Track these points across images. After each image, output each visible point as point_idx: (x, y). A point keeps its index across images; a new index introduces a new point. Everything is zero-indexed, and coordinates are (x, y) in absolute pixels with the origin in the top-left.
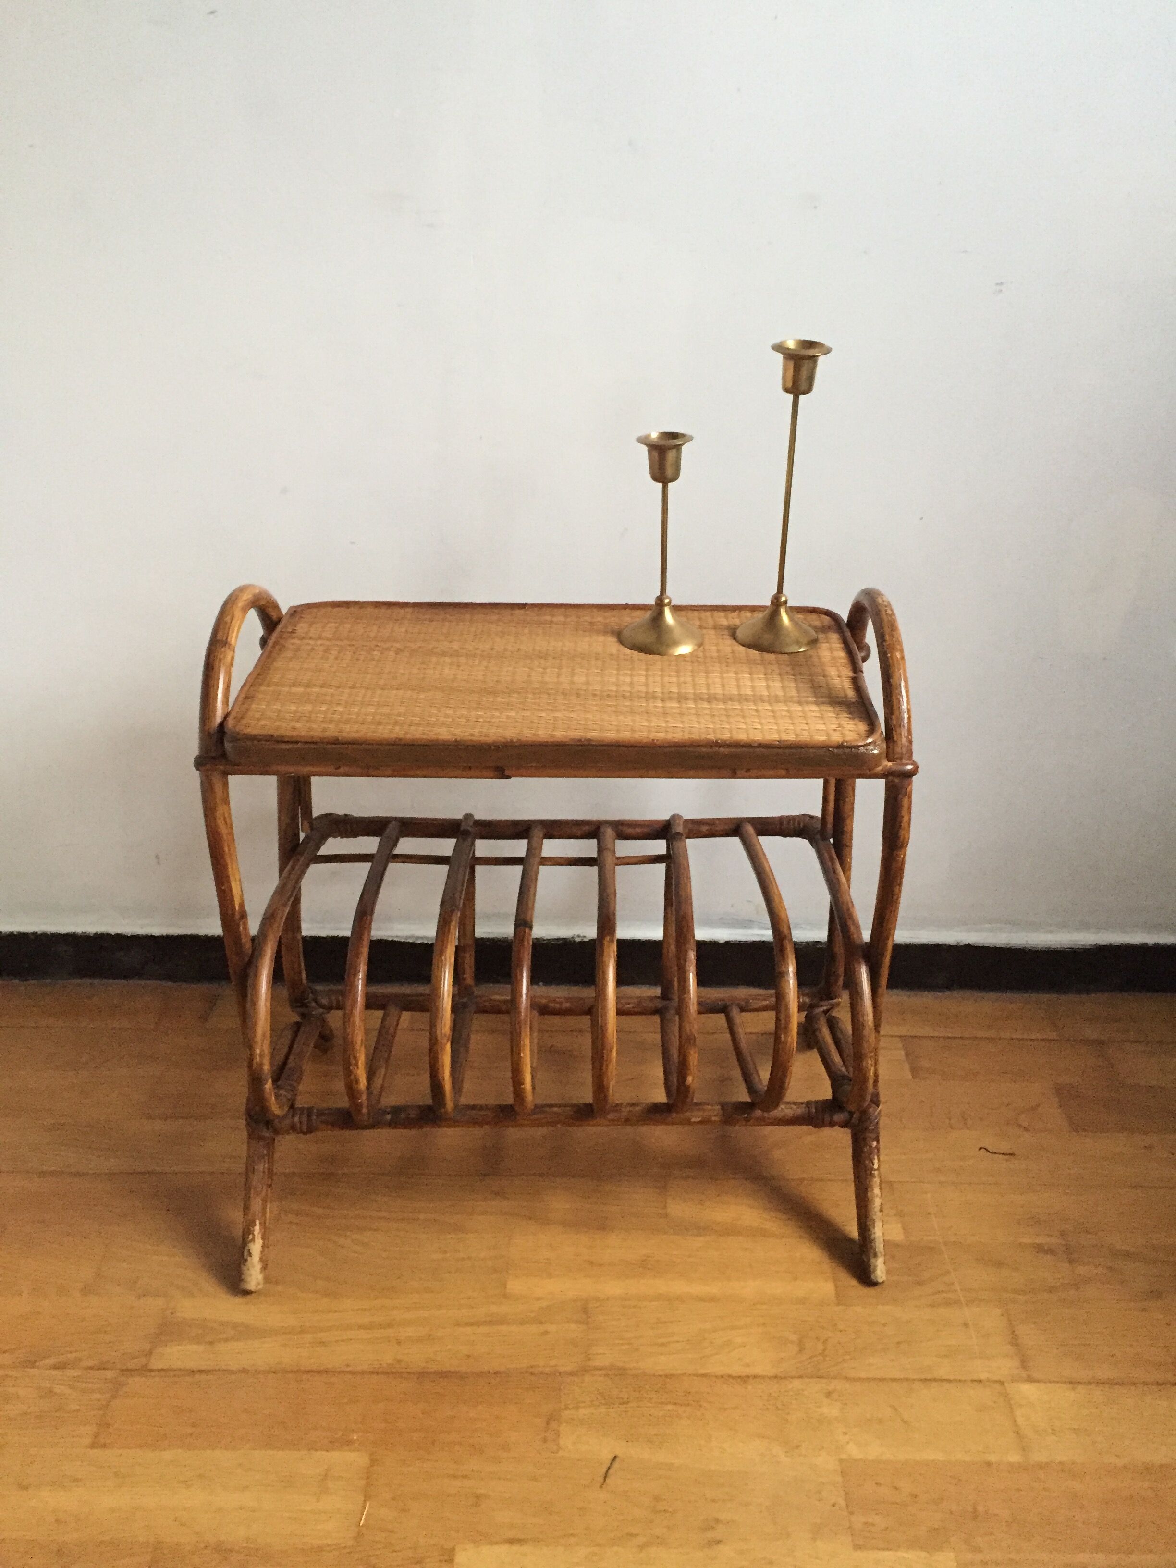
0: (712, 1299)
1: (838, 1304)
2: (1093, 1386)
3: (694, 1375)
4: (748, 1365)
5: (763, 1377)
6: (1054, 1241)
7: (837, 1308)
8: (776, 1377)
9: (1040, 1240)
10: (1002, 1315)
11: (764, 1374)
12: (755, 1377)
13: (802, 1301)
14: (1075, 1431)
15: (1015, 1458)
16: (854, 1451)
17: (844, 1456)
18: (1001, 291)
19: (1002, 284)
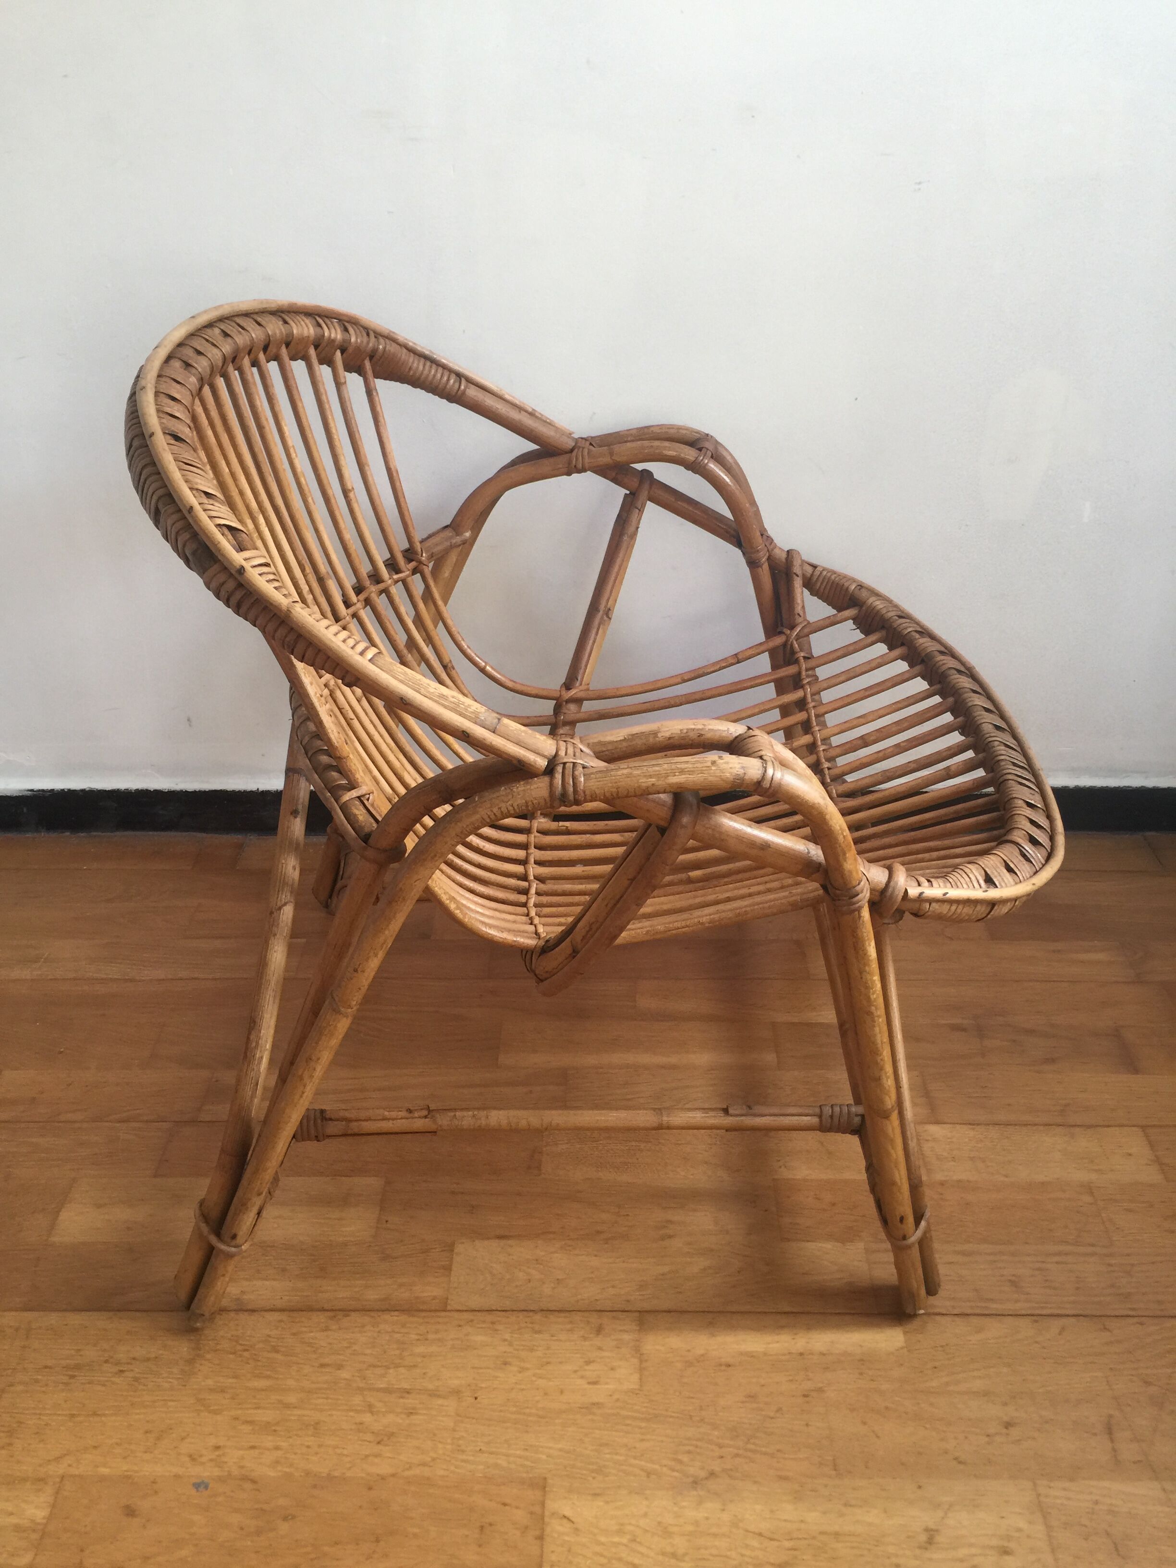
1: (780, 1070)
2: (991, 1127)
6: (968, 1022)
7: (780, 1073)
9: (956, 1021)
10: (919, 1077)
13: (750, 1068)
14: (972, 1159)
16: (786, 1174)
17: (778, 1178)
18: (920, 189)
19: (920, 183)
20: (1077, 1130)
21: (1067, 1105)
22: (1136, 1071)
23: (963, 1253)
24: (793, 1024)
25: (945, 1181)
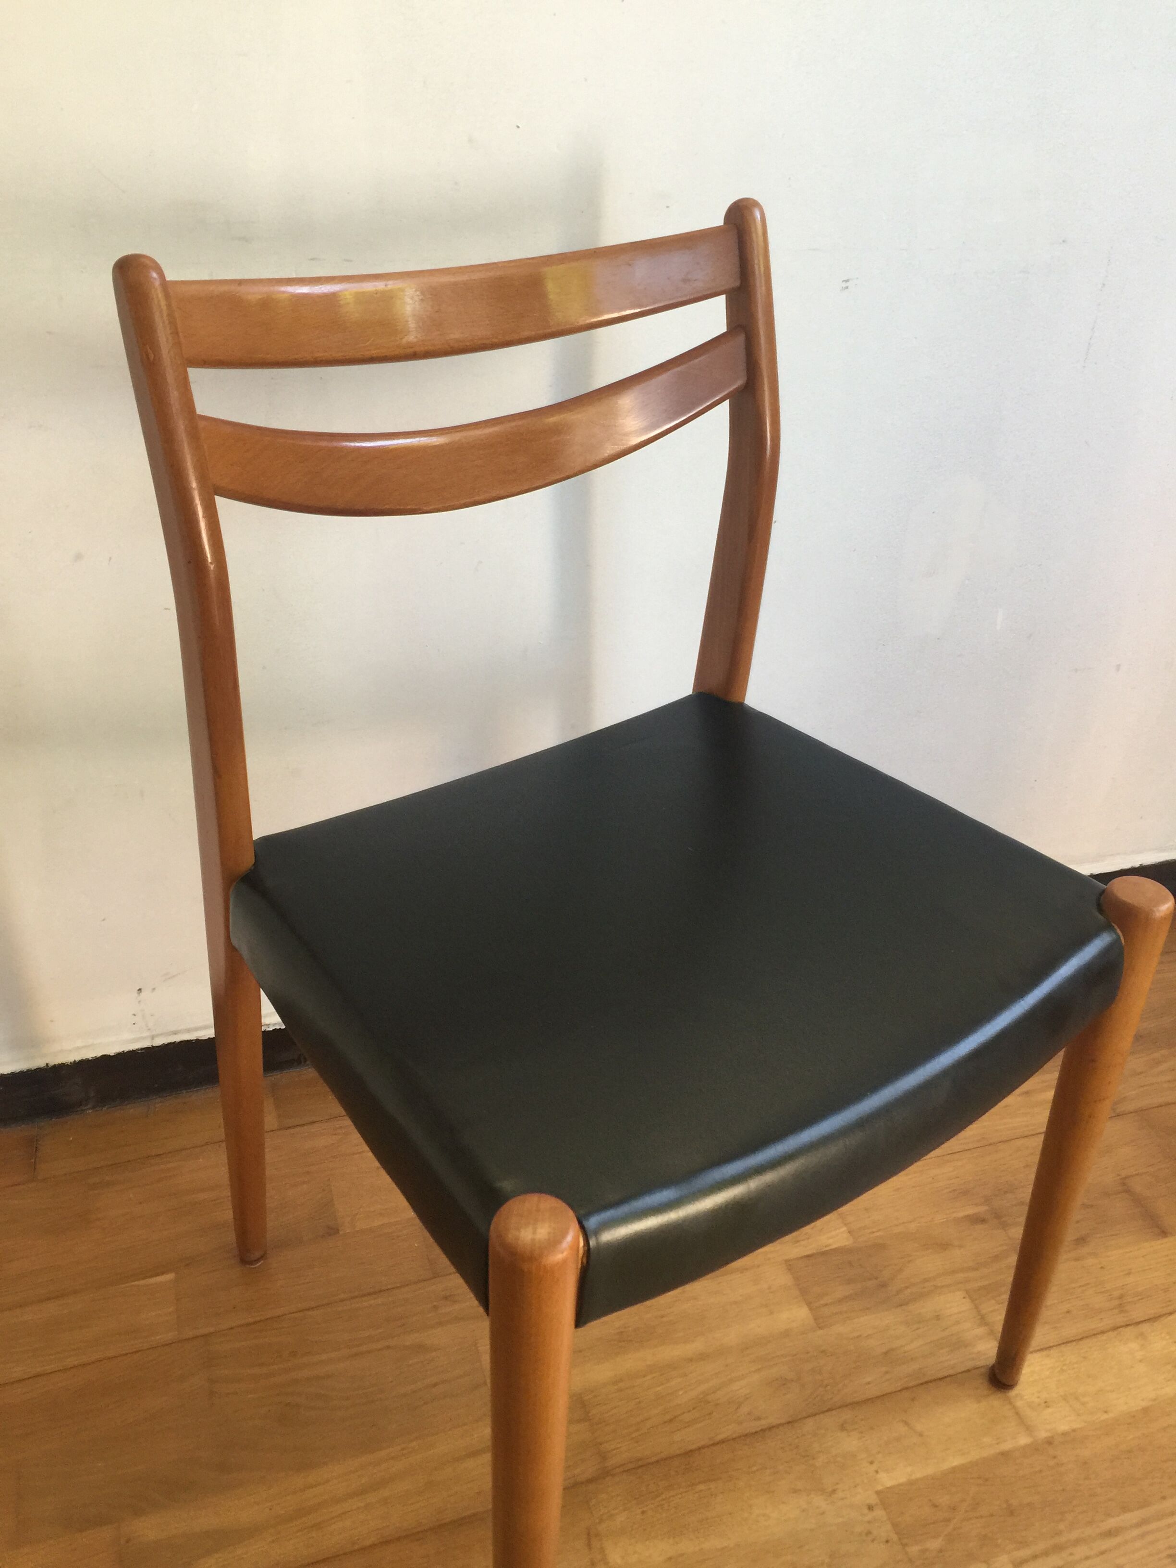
0: (703, 1357)
1: (820, 1328)
2: (1063, 1348)
3: (714, 1444)
4: (759, 1419)
5: (777, 1426)
6: (982, 1209)
7: (820, 1332)
8: (789, 1423)
9: (971, 1211)
10: (964, 1298)
11: (779, 1422)
12: (771, 1428)
13: (786, 1334)
14: (1065, 1398)
15: (1024, 1440)
16: (887, 1480)
17: (879, 1488)
18: (847, 288)
19: (847, 281)
20: (1145, 1327)
21: (1121, 1297)
22: (1164, 1233)
23: (1110, 1534)
24: (808, 1257)
25: (1052, 1437)
